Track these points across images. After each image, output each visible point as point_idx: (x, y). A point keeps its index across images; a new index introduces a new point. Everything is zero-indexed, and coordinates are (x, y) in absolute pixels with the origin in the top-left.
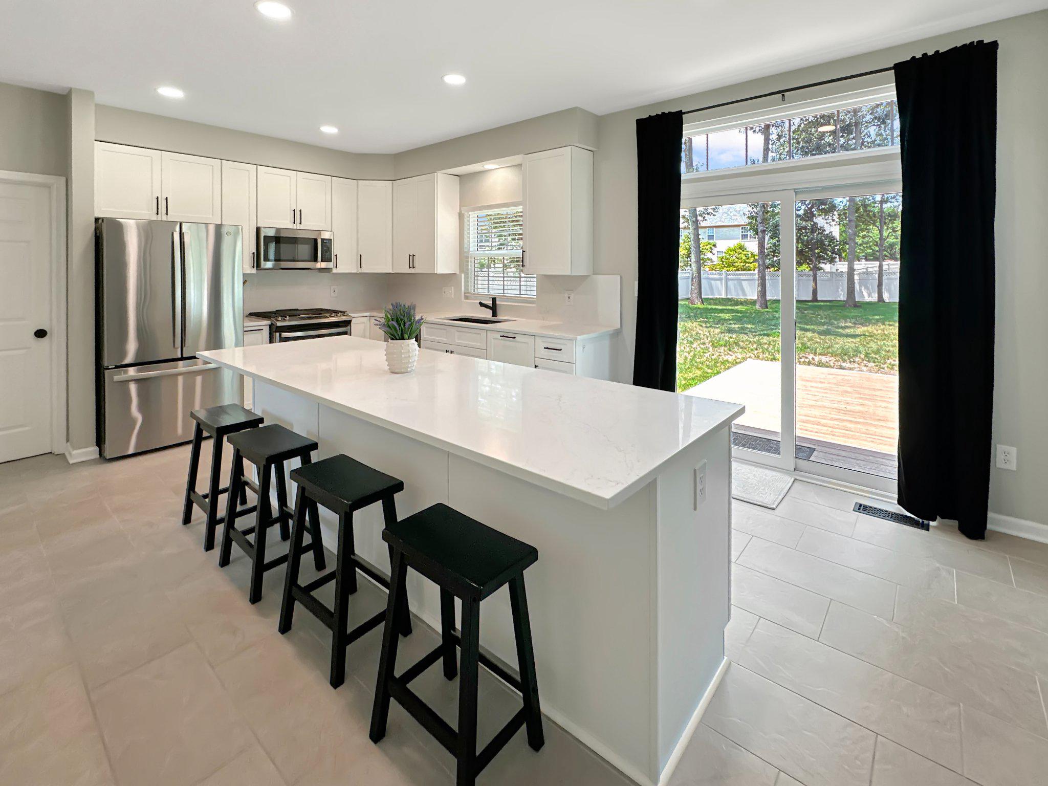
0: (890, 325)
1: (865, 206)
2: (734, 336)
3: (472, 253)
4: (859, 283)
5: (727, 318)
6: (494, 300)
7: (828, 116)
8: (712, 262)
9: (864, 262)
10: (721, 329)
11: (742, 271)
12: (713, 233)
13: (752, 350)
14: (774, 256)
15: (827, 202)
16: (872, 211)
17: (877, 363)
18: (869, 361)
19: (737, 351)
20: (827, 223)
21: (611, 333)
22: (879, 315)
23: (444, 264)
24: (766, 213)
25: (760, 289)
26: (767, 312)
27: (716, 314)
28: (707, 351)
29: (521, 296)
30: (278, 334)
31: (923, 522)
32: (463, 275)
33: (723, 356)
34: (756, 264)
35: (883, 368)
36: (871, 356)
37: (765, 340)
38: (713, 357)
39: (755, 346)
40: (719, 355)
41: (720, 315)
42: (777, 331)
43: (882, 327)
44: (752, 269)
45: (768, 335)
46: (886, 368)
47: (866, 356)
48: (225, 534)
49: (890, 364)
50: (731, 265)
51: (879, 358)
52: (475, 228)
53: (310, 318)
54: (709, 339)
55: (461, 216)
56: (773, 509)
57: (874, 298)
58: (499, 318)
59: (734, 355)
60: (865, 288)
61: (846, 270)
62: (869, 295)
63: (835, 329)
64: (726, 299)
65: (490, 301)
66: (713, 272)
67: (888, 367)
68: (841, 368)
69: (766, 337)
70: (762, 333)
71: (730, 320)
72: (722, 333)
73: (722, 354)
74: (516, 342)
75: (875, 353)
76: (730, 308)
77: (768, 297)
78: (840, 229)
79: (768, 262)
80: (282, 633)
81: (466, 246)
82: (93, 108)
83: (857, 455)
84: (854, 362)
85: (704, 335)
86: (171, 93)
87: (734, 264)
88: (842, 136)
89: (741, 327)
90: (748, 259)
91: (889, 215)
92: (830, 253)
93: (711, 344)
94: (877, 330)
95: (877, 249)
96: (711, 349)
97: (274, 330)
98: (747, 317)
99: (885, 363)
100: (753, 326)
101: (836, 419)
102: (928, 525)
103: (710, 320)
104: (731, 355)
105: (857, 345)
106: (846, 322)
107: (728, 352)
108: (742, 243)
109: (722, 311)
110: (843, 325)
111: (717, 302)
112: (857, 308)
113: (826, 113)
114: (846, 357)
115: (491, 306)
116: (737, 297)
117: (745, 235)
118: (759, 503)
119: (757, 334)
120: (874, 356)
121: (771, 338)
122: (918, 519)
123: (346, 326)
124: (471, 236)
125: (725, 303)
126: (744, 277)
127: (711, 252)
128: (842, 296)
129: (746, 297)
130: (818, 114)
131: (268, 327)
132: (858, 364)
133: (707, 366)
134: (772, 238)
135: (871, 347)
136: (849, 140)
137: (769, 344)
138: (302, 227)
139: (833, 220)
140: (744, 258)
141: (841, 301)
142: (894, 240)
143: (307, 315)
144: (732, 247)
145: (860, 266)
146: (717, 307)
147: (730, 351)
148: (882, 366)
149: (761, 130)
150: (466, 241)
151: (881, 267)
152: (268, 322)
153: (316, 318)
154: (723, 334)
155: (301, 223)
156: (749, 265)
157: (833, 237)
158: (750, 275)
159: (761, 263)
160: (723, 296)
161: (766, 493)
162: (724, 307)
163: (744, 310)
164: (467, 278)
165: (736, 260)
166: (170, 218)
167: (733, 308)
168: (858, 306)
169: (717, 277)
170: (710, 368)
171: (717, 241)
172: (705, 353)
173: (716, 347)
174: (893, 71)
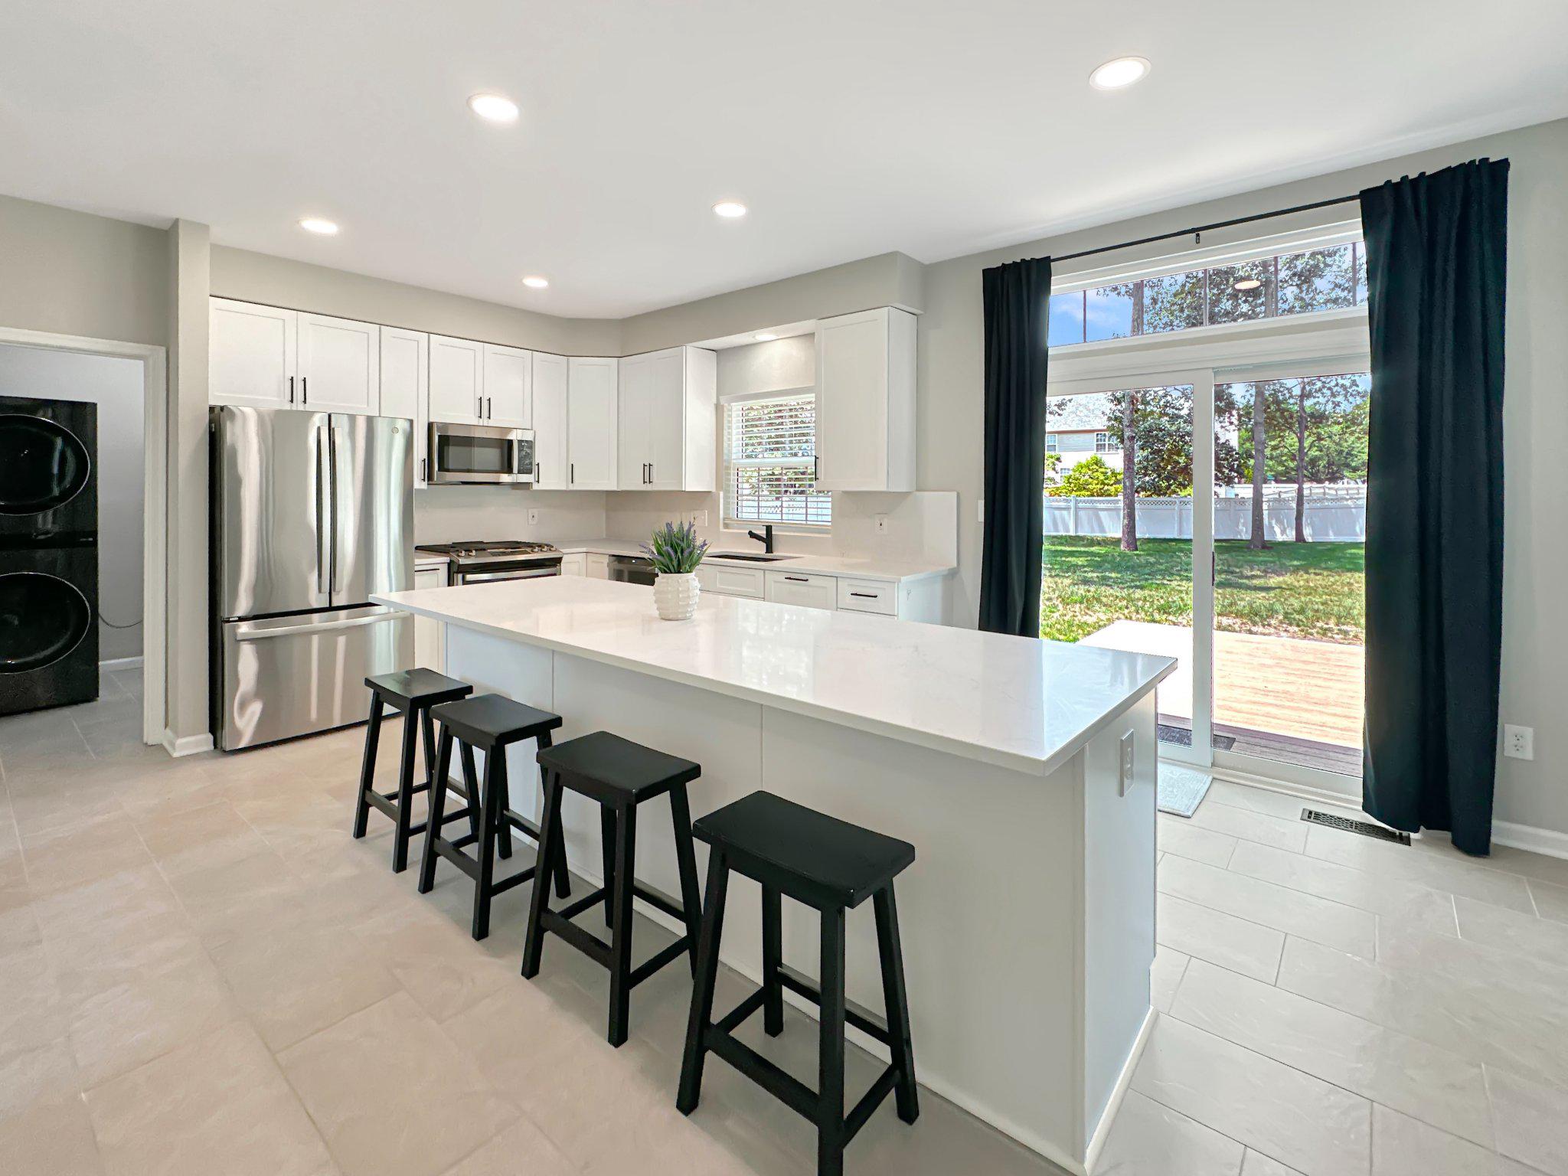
0: (1316, 574)
1: (1277, 402)
2: (1092, 589)
3: (734, 461)
4: (1269, 514)
5: (1080, 563)
6: (769, 529)
7: (1226, 272)
8: (1055, 483)
9: (1273, 484)
10: (1073, 579)
11: (1098, 496)
12: (1055, 441)
13: (1120, 608)
14: (1145, 475)
15: (1223, 396)
16: (1288, 411)
17: (1302, 627)
18: (1291, 624)
19: (1099, 610)
20: (1222, 427)
21: (946, 573)
22: (1298, 560)
23: (696, 478)
24: (1136, 412)
25: (1126, 522)
26: (1136, 555)
27: (1064, 559)
28: (1055, 610)
29: (808, 523)
30: (460, 576)
31: (1401, 834)
32: (722, 494)
33: (1079, 617)
34: (1120, 487)
35: (1312, 634)
36: (1292, 616)
37: (1139, 593)
38: (1066, 618)
39: (1125, 603)
40: (1074, 616)
41: (1069, 559)
42: (1154, 581)
43: (1306, 576)
44: (1112, 494)
45: (1142, 588)
46: (1315, 635)
47: (1285, 617)
48: (428, 848)
49: (1321, 628)
50: (1082, 487)
51: (1304, 620)
52: (739, 426)
53: (504, 554)
54: (1057, 593)
55: (719, 408)
56: (1189, 817)
57: (1291, 535)
58: (776, 554)
59: (1095, 616)
60: (1277, 522)
61: (1251, 496)
62: (1283, 532)
63: (1237, 579)
64: (1075, 537)
65: (762, 530)
66: (1056, 497)
67: (1318, 633)
68: (1250, 632)
69: (1139, 591)
70: (1132, 584)
71: (1084, 566)
72: (1075, 584)
73: (1077, 614)
74: (809, 586)
75: (1299, 613)
76: (1083, 549)
77: (1138, 535)
78: (1239, 437)
79: (1137, 483)
80: (528, 978)
81: (725, 451)
82: (208, 247)
83: (1294, 747)
84: (1269, 625)
85: (1049, 587)
86: (320, 226)
87: (1087, 487)
88: (1245, 301)
89: (1102, 576)
90: (1106, 479)
91: (1312, 415)
92: (1227, 471)
93: (1060, 599)
94: (1298, 581)
95: (1292, 465)
96: (1060, 607)
97: (455, 569)
98: (1108, 563)
99: (1315, 627)
100: (1119, 576)
101: (1255, 703)
102: (1408, 838)
103: (1056, 567)
104: (1091, 616)
105: (1271, 602)
106: (1252, 569)
107: (1087, 611)
108: (1099, 456)
109: (1072, 554)
110: (1249, 574)
111: (1063, 541)
112: (1266, 550)
113: (1223, 267)
114: (1257, 619)
115: (765, 537)
116: (1093, 535)
117: (1101, 445)
118: (1166, 810)
119: (1126, 585)
120: (1297, 617)
121: (1147, 592)
122: (1394, 829)
123: (555, 566)
124: (734, 438)
125: (1074, 542)
126: (1102, 506)
127: (1054, 469)
128: (1245, 533)
129: (1104, 535)
130: (1210, 268)
131: (446, 566)
132: (1275, 628)
133: (1058, 630)
134: (1142, 449)
135: (1292, 605)
136: (1256, 306)
137: (1145, 600)
138: (491, 423)
139: (1231, 423)
140: (1102, 477)
141: (1242, 540)
142: (1317, 453)
143: (501, 550)
144: (1084, 462)
145: (1270, 490)
146: (1063, 548)
147: (1088, 609)
148: (1310, 631)
149: (1128, 291)
150: (725, 445)
151: (1300, 491)
152: (446, 559)
153: (512, 553)
154: (1076, 587)
155: (489, 418)
156: (1109, 487)
157: (1231, 448)
158: (1109, 502)
159: (1128, 484)
160: (1072, 533)
161: (1176, 796)
162: (1074, 549)
163: (1103, 552)
164: (726, 498)
165: (1090, 480)
166: (308, 407)
167: (1086, 549)
168: (1268, 548)
169: (1063, 504)
170: (1064, 633)
171: (1062, 454)
172: (1053, 612)
173: (1068, 604)
174: (1358, 202)
